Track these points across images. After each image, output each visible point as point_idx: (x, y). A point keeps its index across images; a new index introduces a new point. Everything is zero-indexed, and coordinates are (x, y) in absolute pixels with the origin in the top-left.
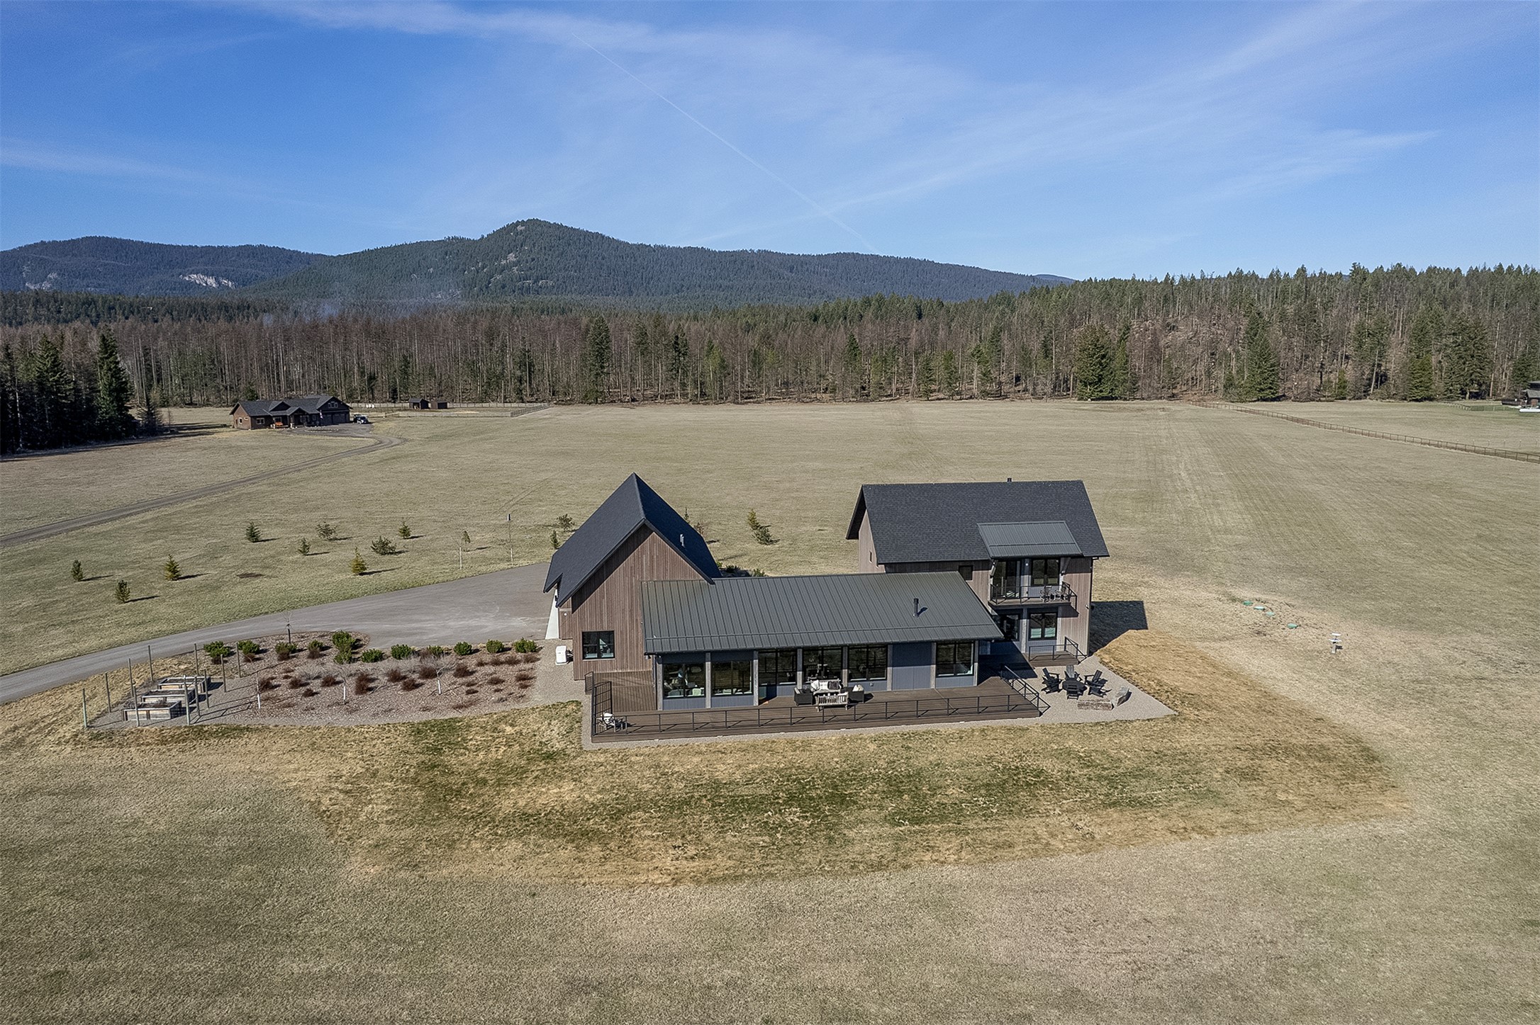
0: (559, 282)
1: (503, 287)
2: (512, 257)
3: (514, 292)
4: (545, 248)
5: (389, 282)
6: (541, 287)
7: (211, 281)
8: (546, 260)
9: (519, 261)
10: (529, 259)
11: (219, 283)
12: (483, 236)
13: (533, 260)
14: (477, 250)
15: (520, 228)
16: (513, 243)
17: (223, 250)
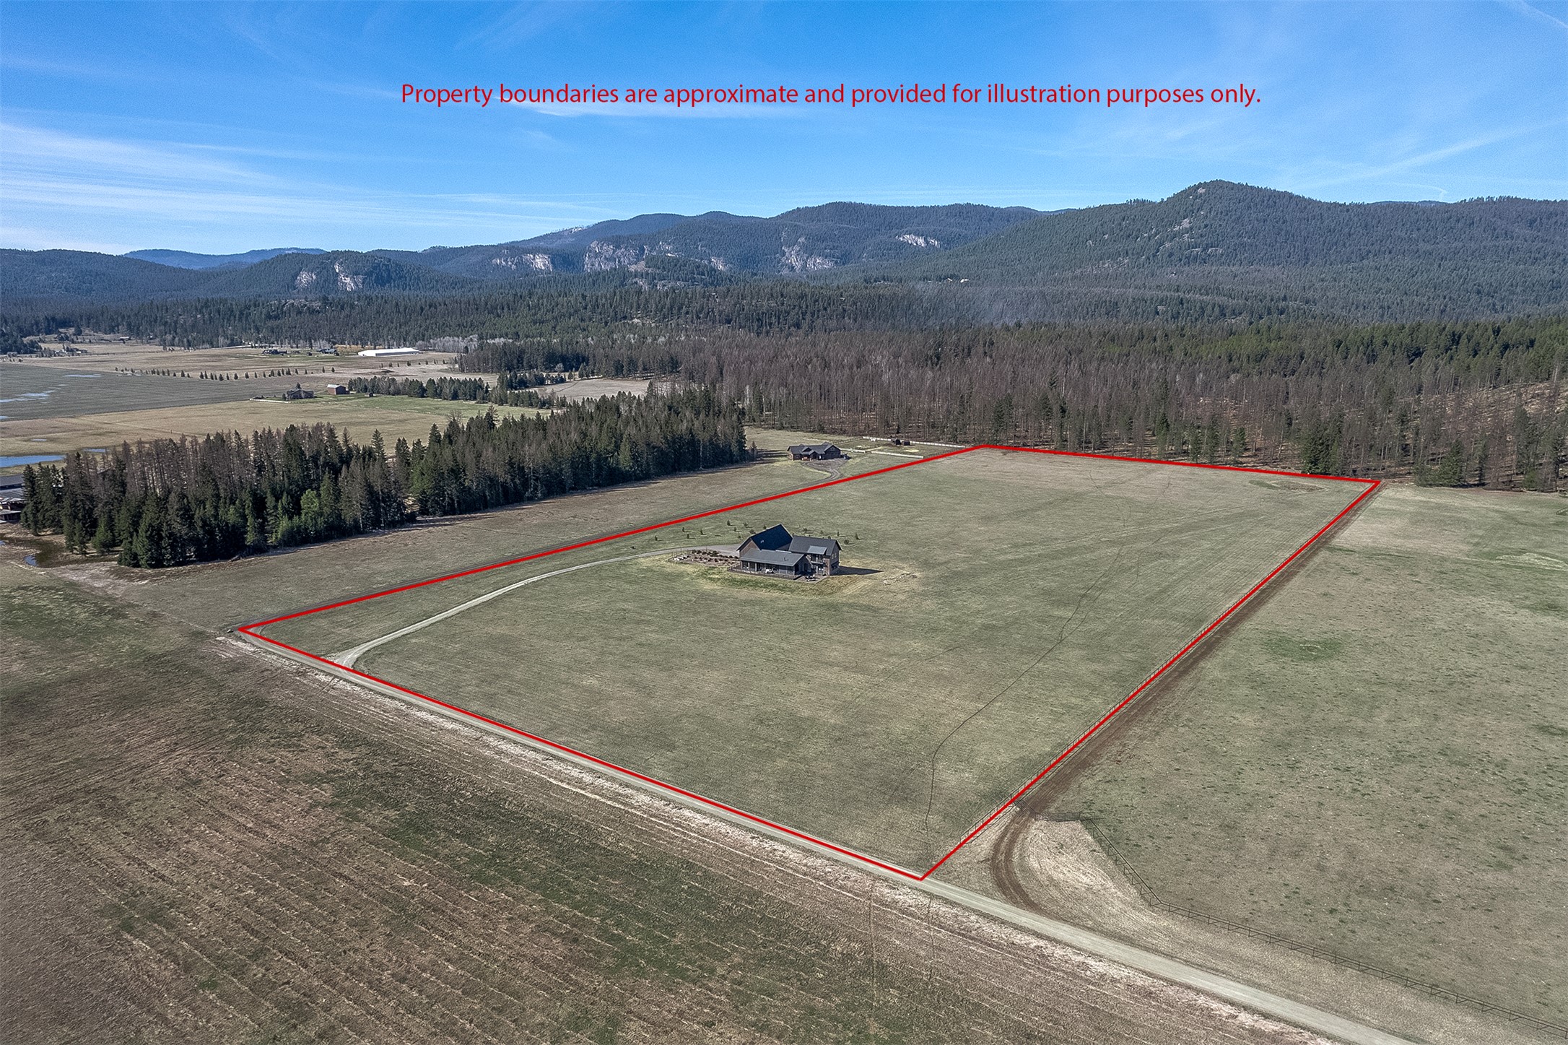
0: (1229, 250)
1: (1171, 255)
2: (1186, 223)
3: (1181, 260)
4: (1222, 213)
5: (1065, 249)
6: (1209, 255)
7: (921, 241)
8: (1220, 225)
9: (1191, 228)
10: (1203, 226)
11: (927, 242)
12: (1163, 199)
13: (1206, 226)
14: (1153, 215)
15: (1201, 191)
16: (1190, 208)
17: (935, 209)
